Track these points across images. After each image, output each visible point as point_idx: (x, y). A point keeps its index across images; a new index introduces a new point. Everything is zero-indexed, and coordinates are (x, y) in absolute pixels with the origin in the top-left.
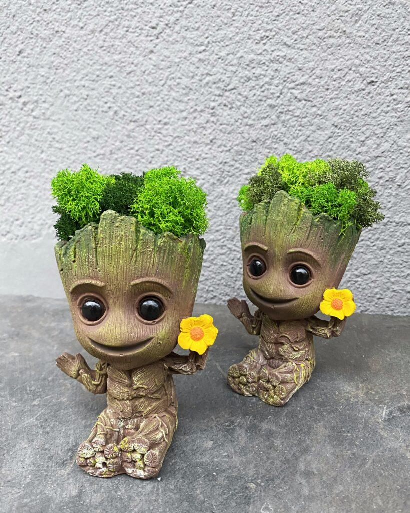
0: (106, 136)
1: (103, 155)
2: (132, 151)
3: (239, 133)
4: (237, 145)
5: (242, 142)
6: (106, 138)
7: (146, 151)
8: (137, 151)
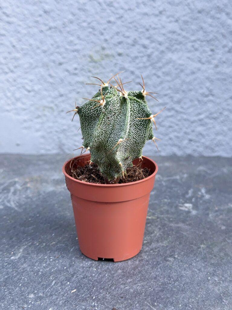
0: (58, 10)
1: (55, 28)
2: (85, 24)
3: (186, 5)
4: (184, 16)
5: (189, 13)
6: (58, 12)
7: (99, 23)
8: (89, 23)
